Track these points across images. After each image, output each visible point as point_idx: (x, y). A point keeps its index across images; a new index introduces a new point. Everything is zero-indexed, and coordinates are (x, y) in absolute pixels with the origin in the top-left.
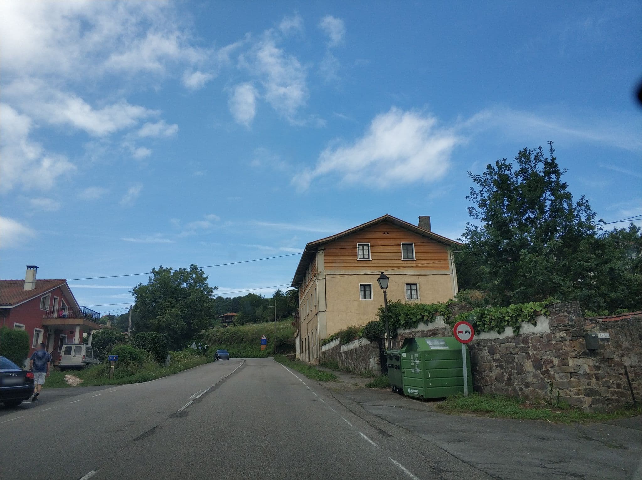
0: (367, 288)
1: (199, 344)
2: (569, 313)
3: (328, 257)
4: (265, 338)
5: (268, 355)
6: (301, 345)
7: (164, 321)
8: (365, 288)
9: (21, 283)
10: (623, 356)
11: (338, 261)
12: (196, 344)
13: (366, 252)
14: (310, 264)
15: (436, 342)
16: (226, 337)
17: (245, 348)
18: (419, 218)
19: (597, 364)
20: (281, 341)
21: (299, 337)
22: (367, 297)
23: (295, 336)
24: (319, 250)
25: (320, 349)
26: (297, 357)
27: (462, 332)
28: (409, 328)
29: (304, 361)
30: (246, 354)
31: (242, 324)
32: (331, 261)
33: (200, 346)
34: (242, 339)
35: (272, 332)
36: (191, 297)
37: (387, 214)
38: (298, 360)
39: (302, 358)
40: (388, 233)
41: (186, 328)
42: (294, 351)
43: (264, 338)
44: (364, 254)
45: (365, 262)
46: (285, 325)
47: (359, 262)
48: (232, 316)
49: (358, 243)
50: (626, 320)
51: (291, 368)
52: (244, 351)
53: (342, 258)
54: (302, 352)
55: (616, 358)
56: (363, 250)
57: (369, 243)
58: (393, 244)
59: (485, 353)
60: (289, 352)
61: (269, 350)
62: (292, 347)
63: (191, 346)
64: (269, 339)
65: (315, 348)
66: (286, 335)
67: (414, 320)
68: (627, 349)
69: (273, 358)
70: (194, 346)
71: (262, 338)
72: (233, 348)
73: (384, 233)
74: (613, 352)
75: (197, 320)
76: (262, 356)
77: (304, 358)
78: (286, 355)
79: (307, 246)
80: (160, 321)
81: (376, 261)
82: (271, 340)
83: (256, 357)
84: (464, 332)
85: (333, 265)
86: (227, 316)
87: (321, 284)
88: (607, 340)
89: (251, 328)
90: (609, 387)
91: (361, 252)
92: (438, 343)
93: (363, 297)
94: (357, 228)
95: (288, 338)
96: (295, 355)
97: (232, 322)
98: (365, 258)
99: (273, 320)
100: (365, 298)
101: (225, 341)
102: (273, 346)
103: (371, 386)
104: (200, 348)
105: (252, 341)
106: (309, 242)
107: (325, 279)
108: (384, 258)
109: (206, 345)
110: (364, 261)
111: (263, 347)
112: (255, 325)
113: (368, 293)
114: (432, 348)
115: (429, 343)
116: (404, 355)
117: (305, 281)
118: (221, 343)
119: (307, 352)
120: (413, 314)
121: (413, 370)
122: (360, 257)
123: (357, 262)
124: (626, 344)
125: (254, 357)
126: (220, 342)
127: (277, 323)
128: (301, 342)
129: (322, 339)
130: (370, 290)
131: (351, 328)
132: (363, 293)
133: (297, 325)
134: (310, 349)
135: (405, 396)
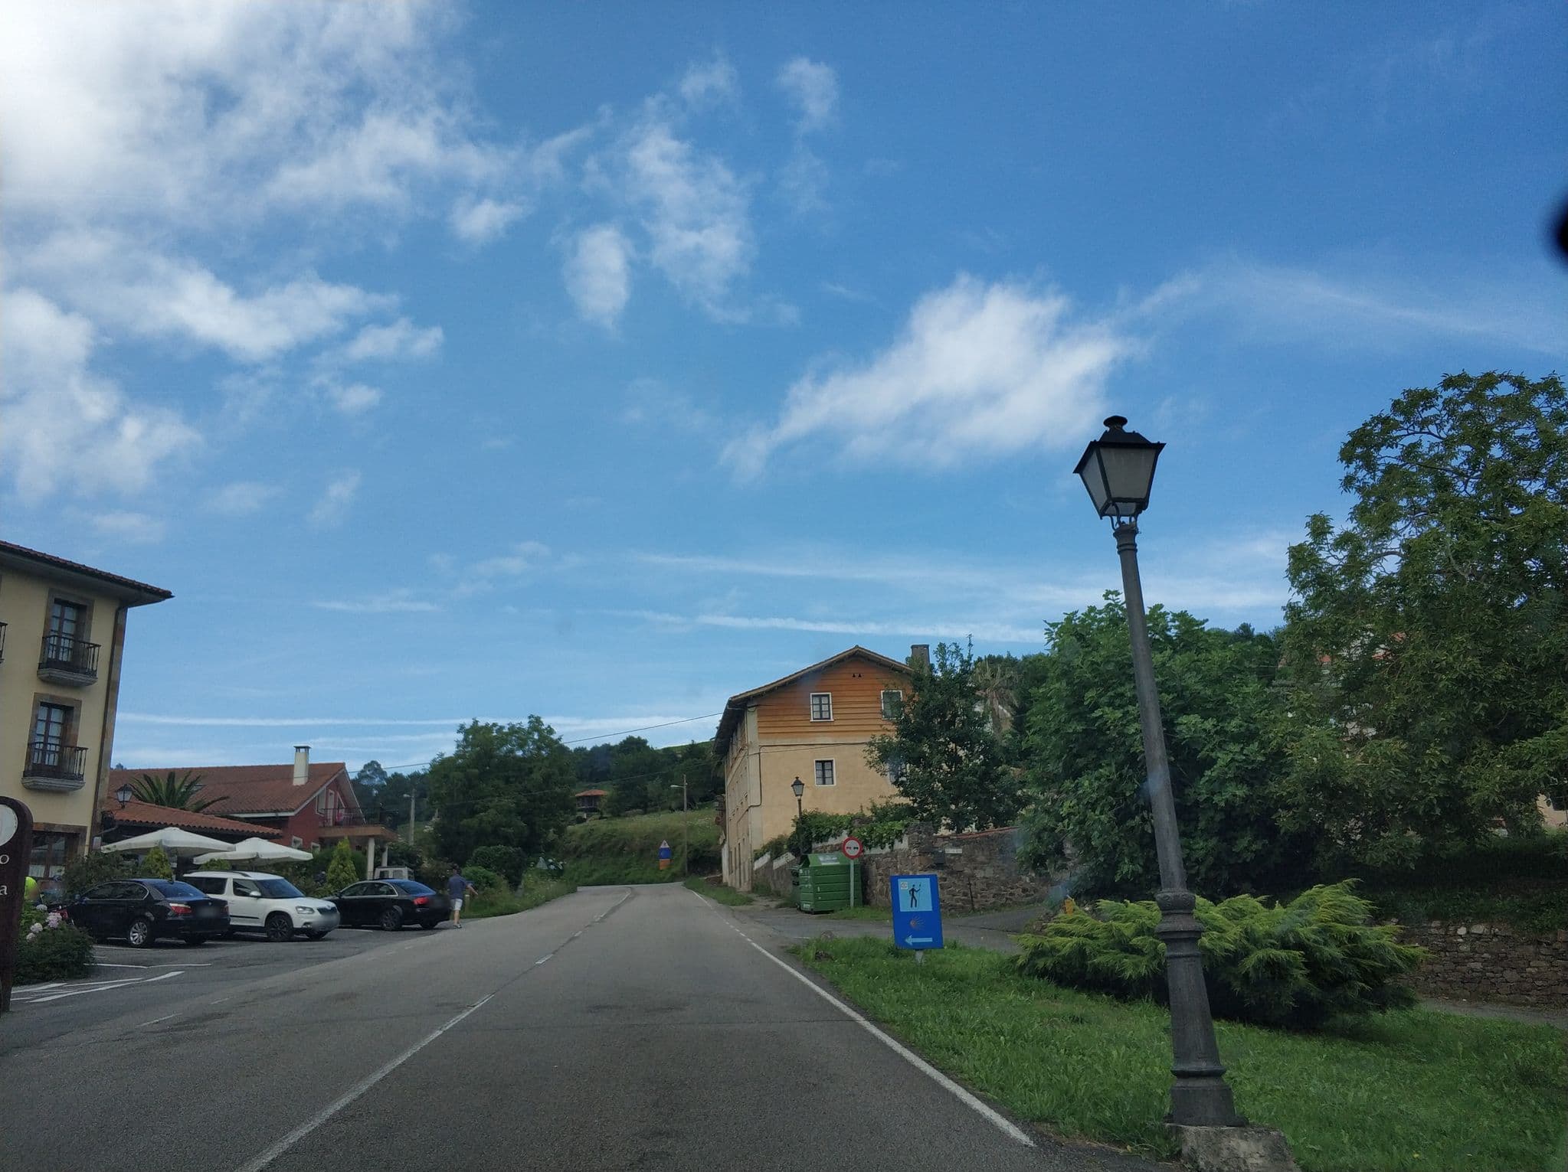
0: (828, 767)
1: (550, 861)
2: (920, 832)
3: (764, 719)
4: (667, 846)
5: (673, 878)
6: (730, 860)
7: (490, 822)
8: (823, 766)
9: (286, 771)
10: (975, 868)
11: (781, 724)
12: (546, 860)
13: (824, 708)
14: (739, 725)
15: (828, 858)
16: (589, 844)
17: (628, 866)
18: (912, 647)
19: (944, 876)
20: (697, 850)
21: (726, 846)
22: (827, 780)
23: (721, 843)
24: (749, 707)
25: (753, 866)
26: (724, 881)
27: (850, 848)
28: (821, 842)
29: (734, 886)
30: (630, 877)
31: (617, 813)
32: (768, 724)
33: (552, 864)
34: (622, 849)
35: (680, 834)
36: (533, 776)
37: (857, 646)
38: (726, 885)
39: (732, 881)
40: (860, 676)
41: (526, 832)
42: (721, 871)
43: (665, 845)
44: (821, 711)
45: (822, 724)
46: (704, 818)
47: (813, 724)
48: (597, 797)
49: (811, 694)
50: (988, 837)
51: (706, 895)
52: (626, 872)
53: (786, 718)
54: (731, 872)
55: (967, 871)
56: (820, 705)
57: (830, 693)
58: (869, 693)
59: (873, 868)
60: (712, 872)
61: (676, 869)
62: (717, 863)
63: (536, 863)
64: (674, 847)
65: (747, 863)
66: (707, 841)
67: (824, 833)
68: (983, 863)
69: (682, 883)
70: (541, 864)
71: (662, 846)
72: (605, 865)
73: (854, 676)
74: (965, 865)
75: (545, 817)
76: (661, 881)
77: (734, 881)
78: (705, 878)
79: (729, 701)
80: (481, 821)
81: (841, 723)
82: (679, 848)
83: (651, 882)
84: (852, 848)
85: (772, 730)
86: (584, 796)
87: (753, 762)
88: (960, 855)
89: (639, 824)
90: (954, 896)
91: (816, 708)
92: (830, 859)
93: (821, 781)
94: (809, 670)
95: (709, 845)
96: (722, 876)
97: (595, 810)
98: (824, 717)
99: (681, 808)
100: (824, 783)
101: (588, 851)
102: (683, 860)
103: (781, 906)
104: (552, 867)
105: (642, 851)
106: (732, 696)
107: (759, 754)
108: (853, 716)
109: (561, 863)
110: (822, 721)
111: (663, 863)
112: (646, 818)
113: (828, 774)
114: (823, 864)
115: (821, 859)
116: (801, 871)
117: (732, 749)
118: (579, 857)
119: (738, 869)
120: (823, 827)
121: (806, 886)
122: (814, 716)
123: (809, 725)
124: (981, 858)
125: (647, 883)
126: (578, 853)
127: (690, 813)
128: (730, 853)
129: (755, 851)
130: (832, 770)
131: (782, 836)
132: (820, 773)
133: (721, 822)
134: (742, 867)
135: (802, 911)
